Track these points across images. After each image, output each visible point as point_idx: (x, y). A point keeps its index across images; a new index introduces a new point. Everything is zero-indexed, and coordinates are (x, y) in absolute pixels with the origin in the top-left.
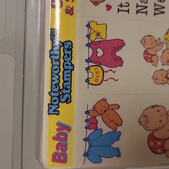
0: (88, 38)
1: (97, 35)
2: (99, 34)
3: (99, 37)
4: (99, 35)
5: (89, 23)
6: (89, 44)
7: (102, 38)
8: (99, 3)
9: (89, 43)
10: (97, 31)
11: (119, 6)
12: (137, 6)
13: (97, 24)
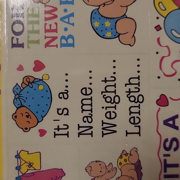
0: (17, 171)
1: (29, 166)
2: (32, 164)
3: (32, 168)
4: (31, 166)
5: (18, 153)
6: (19, 177)
7: (35, 169)
8: (30, 128)
9: (20, 175)
10: (29, 162)
11: (55, 129)
12: (79, 127)
13: (28, 154)
